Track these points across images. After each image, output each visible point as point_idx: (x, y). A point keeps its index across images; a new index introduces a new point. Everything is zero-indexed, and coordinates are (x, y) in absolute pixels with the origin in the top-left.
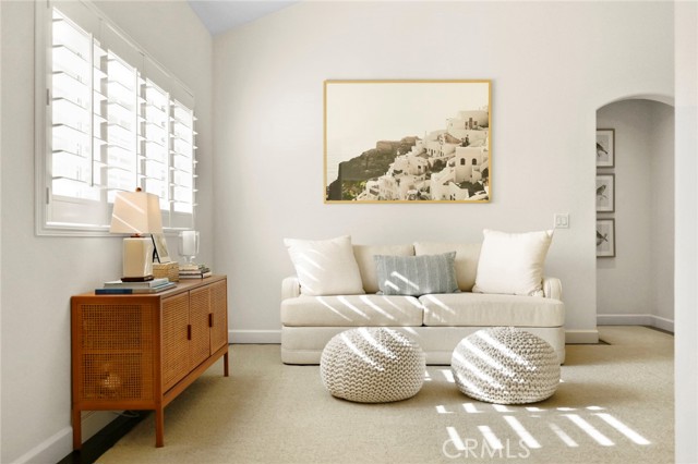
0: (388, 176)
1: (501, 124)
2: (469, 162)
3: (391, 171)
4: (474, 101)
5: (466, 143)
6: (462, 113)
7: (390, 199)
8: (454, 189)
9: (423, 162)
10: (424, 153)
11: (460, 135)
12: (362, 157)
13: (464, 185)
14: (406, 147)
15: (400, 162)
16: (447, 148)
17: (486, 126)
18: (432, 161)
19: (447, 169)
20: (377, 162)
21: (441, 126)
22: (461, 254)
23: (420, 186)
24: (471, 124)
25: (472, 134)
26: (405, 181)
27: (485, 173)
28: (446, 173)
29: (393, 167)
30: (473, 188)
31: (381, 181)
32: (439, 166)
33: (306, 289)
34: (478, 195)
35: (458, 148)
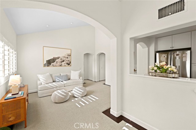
0: (55, 62)
1: (72, 55)
2: (68, 61)
3: (56, 62)
4: (69, 52)
5: (67, 58)
6: (67, 54)
7: (55, 66)
8: (66, 64)
9: (61, 60)
10: (61, 59)
11: (67, 57)
12: (50, 59)
13: (67, 64)
14: (58, 58)
15: (57, 60)
16: (65, 58)
17: (70, 56)
18: (62, 60)
19: (65, 62)
20: (53, 60)
21: (64, 55)
22: (68, 74)
23: (61, 64)
24: (68, 55)
25: (68, 57)
26: (58, 63)
27: (70, 62)
28: (64, 62)
29: (56, 61)
30: (69, 64)
31: (54, 63)
32: (63, 61)
33: (42, 83)
34: (69, 65)
35: (66, 58)
